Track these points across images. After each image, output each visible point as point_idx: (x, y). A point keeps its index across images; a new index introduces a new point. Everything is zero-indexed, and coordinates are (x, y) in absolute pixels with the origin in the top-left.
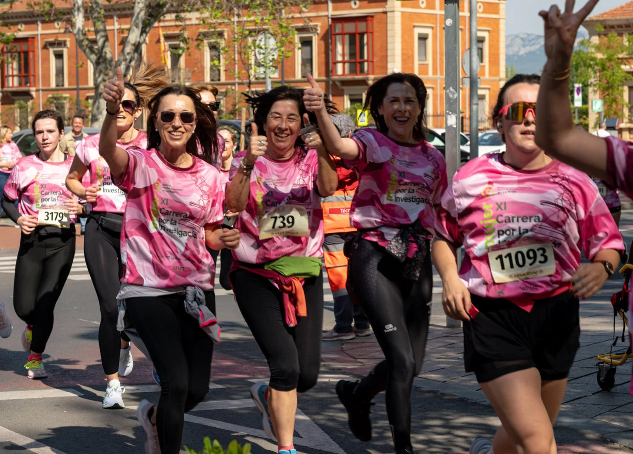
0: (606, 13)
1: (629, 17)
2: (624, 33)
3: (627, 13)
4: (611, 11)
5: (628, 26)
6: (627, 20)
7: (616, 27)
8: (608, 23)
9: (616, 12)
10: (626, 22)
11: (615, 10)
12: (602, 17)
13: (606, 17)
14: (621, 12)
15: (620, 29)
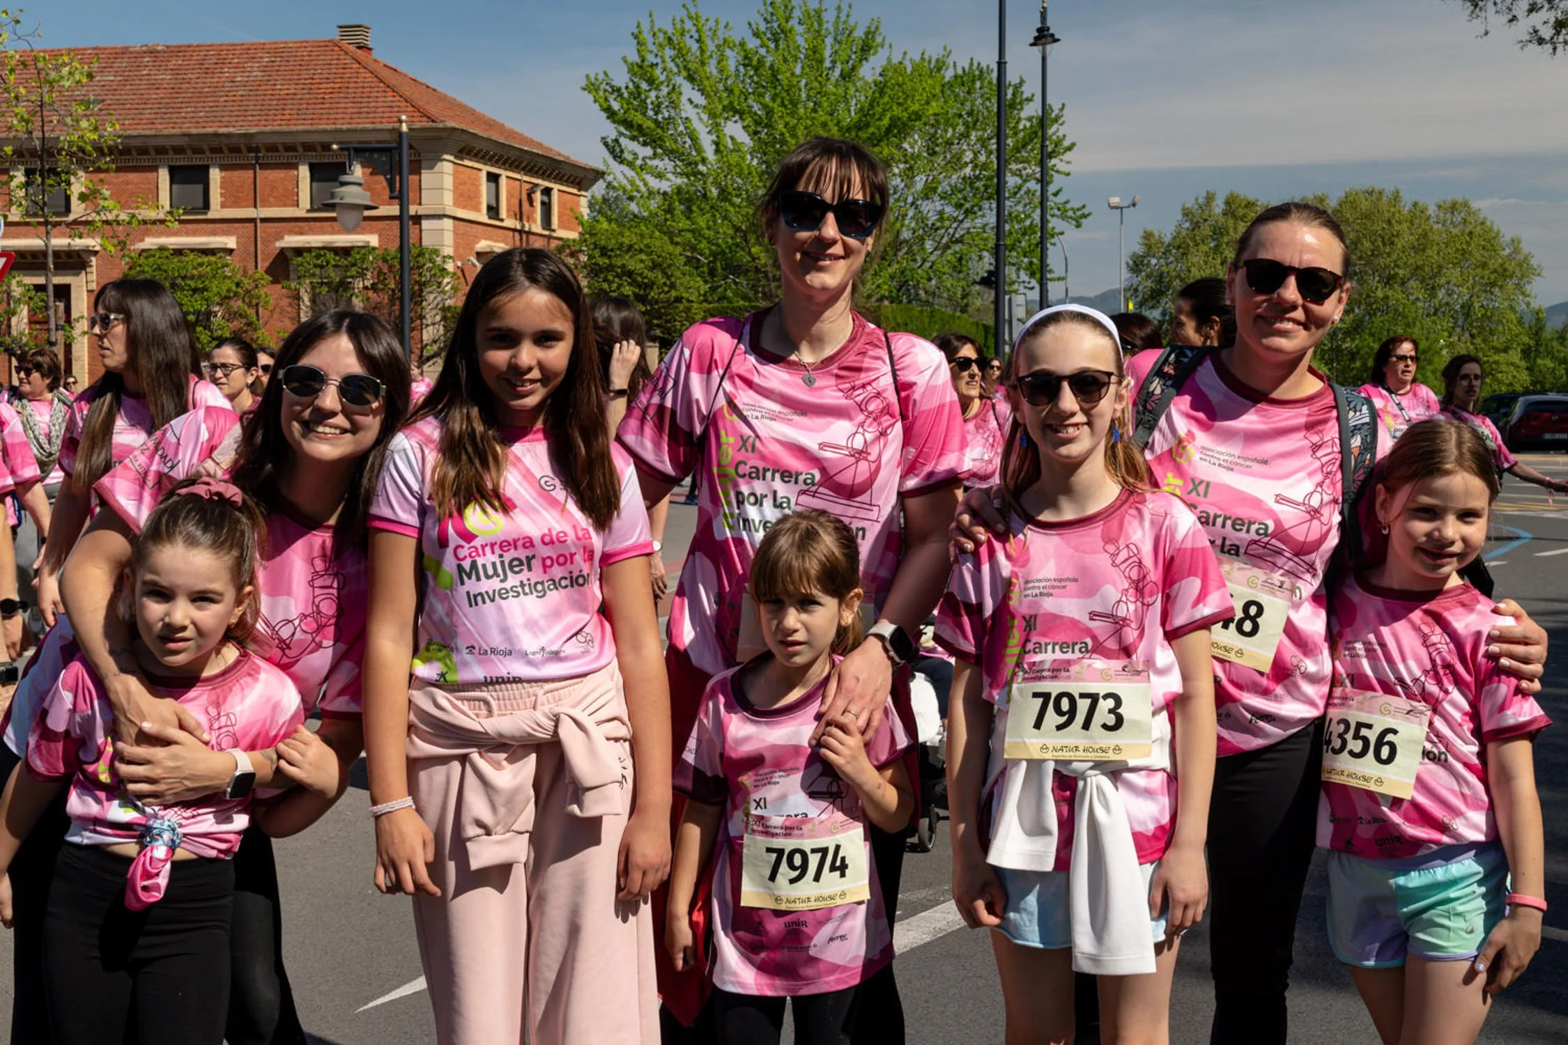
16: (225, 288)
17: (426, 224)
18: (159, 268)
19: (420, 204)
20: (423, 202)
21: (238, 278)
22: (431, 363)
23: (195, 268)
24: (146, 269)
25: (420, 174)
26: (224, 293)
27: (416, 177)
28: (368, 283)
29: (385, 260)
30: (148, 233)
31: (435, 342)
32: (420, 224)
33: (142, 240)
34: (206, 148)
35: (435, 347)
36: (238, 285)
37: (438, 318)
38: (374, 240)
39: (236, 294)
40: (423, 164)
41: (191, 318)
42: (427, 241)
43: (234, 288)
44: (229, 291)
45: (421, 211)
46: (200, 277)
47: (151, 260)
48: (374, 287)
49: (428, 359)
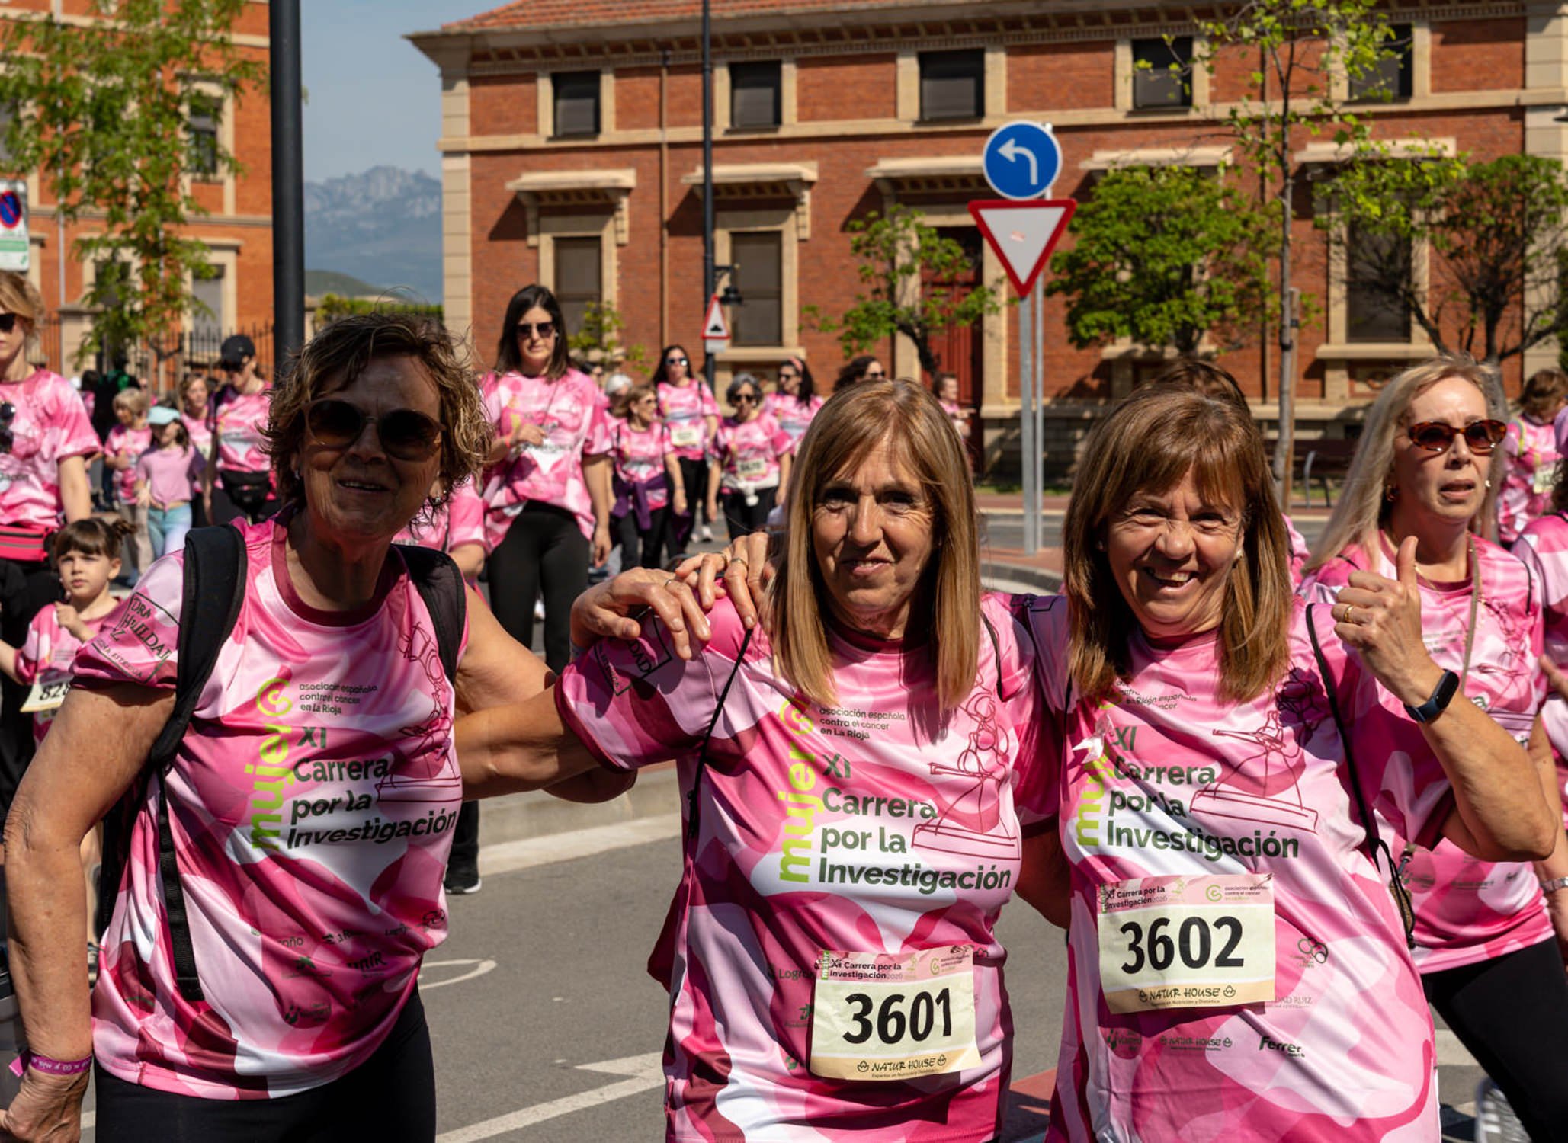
0: (492, 15)
1: (550, 25)
2: (540, 73)
3: (553, 14)
4: (510, 9)
5: (548, 52)
6: (546, 32)
7: (516, 54)
8: (493, 43)
9: (521, 12)
10: (543, 41)
11: (520, 7)
12: (482, 25)
13: (491, 25)
14: (535, 11)
15: (527, 61)
16: (1229, 230)
17: (1532, 119)
18: (1128, 202)
19: (1524, 87)
20: (1530, 82)
21: (1244, 213)
22: (1541, 342)
23: (1180, 199)
24: (1111, 201)
25: (1522, 39)
26: (1227, 237)
27: (1518, 46)
28: (1441, 215)
29: (1479, 180)
30: (1098, 145)
31: (1551, 307)
32: (1522, 119)
33: (1090, 156)
34: (1188, 10)
35: (1551, 319)
36: (1245, 223)
37: (1555, 271)
38: (1449, 147)
39: (1243, 237)
40: (1531, 23)
41: (1175, 275)
42: (1534, 146)
43: (1241, 229)
44: (1234, 232)
45: (1526, 97)
46: (1189, 210)
47: (1117, 187)
48: (1451, 223)
49: (1539, 336)
